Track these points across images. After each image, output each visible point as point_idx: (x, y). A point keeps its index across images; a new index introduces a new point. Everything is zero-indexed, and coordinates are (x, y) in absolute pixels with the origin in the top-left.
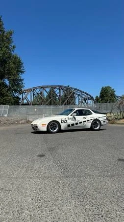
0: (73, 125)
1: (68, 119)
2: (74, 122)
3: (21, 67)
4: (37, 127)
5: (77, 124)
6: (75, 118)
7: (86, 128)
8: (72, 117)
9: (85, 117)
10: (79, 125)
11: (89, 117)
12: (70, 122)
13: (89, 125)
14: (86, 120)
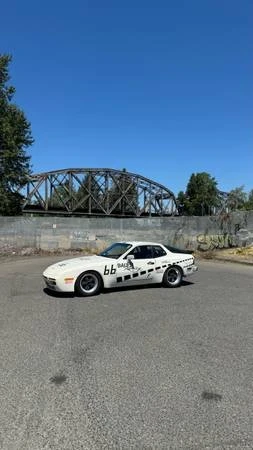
0: (127, 277)
1: (119, 266)
2: (130, 272)
3: (26, 132)
4: (55, 283)
5: (136, 275)
6: (132, 264)
7: (153, 282)
8: (126, 261)
9: (152, 260)
10: (140, 277)
11: (159, 261)
12: (122, 272)
13: (159, 277)
14: (153, 267)
